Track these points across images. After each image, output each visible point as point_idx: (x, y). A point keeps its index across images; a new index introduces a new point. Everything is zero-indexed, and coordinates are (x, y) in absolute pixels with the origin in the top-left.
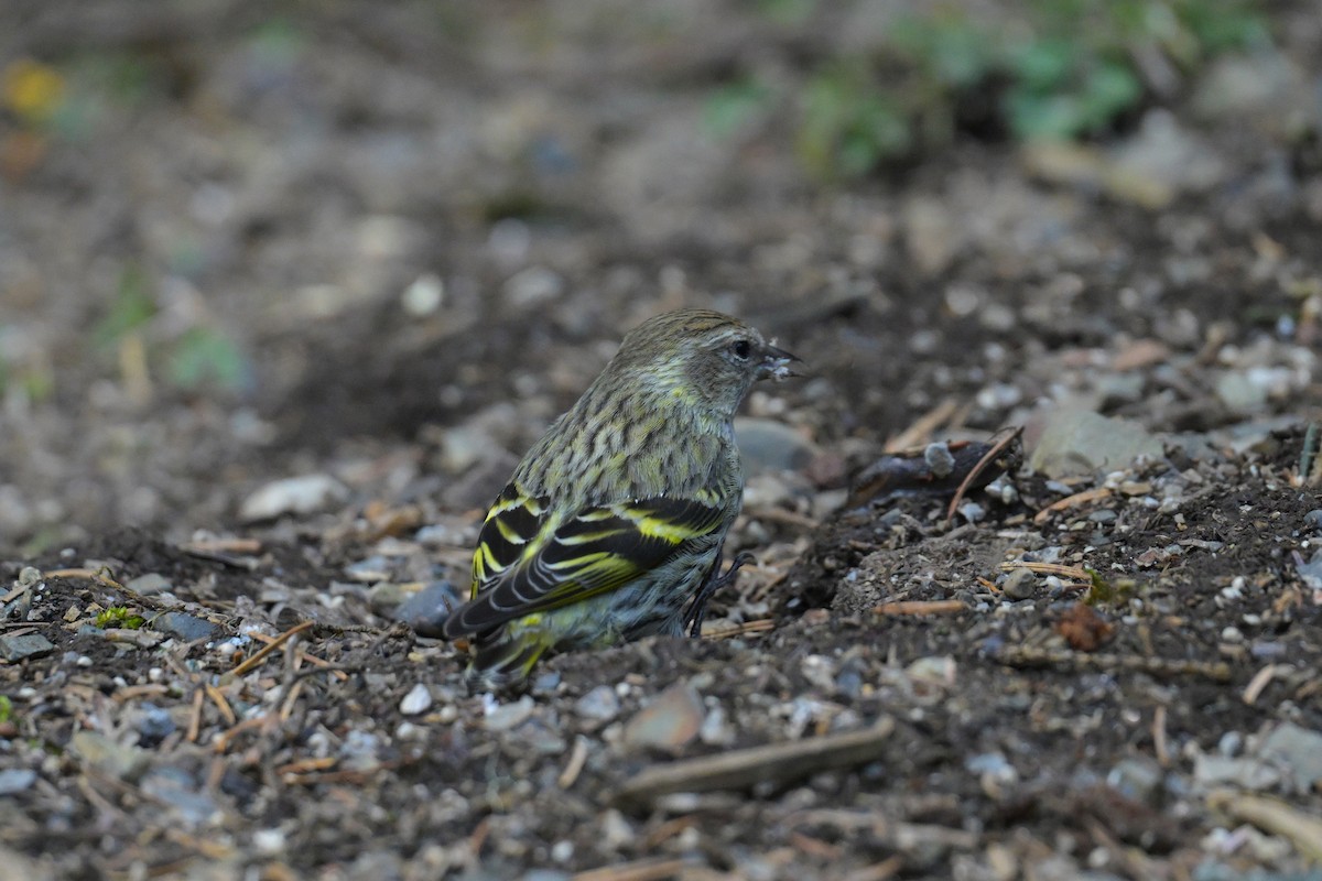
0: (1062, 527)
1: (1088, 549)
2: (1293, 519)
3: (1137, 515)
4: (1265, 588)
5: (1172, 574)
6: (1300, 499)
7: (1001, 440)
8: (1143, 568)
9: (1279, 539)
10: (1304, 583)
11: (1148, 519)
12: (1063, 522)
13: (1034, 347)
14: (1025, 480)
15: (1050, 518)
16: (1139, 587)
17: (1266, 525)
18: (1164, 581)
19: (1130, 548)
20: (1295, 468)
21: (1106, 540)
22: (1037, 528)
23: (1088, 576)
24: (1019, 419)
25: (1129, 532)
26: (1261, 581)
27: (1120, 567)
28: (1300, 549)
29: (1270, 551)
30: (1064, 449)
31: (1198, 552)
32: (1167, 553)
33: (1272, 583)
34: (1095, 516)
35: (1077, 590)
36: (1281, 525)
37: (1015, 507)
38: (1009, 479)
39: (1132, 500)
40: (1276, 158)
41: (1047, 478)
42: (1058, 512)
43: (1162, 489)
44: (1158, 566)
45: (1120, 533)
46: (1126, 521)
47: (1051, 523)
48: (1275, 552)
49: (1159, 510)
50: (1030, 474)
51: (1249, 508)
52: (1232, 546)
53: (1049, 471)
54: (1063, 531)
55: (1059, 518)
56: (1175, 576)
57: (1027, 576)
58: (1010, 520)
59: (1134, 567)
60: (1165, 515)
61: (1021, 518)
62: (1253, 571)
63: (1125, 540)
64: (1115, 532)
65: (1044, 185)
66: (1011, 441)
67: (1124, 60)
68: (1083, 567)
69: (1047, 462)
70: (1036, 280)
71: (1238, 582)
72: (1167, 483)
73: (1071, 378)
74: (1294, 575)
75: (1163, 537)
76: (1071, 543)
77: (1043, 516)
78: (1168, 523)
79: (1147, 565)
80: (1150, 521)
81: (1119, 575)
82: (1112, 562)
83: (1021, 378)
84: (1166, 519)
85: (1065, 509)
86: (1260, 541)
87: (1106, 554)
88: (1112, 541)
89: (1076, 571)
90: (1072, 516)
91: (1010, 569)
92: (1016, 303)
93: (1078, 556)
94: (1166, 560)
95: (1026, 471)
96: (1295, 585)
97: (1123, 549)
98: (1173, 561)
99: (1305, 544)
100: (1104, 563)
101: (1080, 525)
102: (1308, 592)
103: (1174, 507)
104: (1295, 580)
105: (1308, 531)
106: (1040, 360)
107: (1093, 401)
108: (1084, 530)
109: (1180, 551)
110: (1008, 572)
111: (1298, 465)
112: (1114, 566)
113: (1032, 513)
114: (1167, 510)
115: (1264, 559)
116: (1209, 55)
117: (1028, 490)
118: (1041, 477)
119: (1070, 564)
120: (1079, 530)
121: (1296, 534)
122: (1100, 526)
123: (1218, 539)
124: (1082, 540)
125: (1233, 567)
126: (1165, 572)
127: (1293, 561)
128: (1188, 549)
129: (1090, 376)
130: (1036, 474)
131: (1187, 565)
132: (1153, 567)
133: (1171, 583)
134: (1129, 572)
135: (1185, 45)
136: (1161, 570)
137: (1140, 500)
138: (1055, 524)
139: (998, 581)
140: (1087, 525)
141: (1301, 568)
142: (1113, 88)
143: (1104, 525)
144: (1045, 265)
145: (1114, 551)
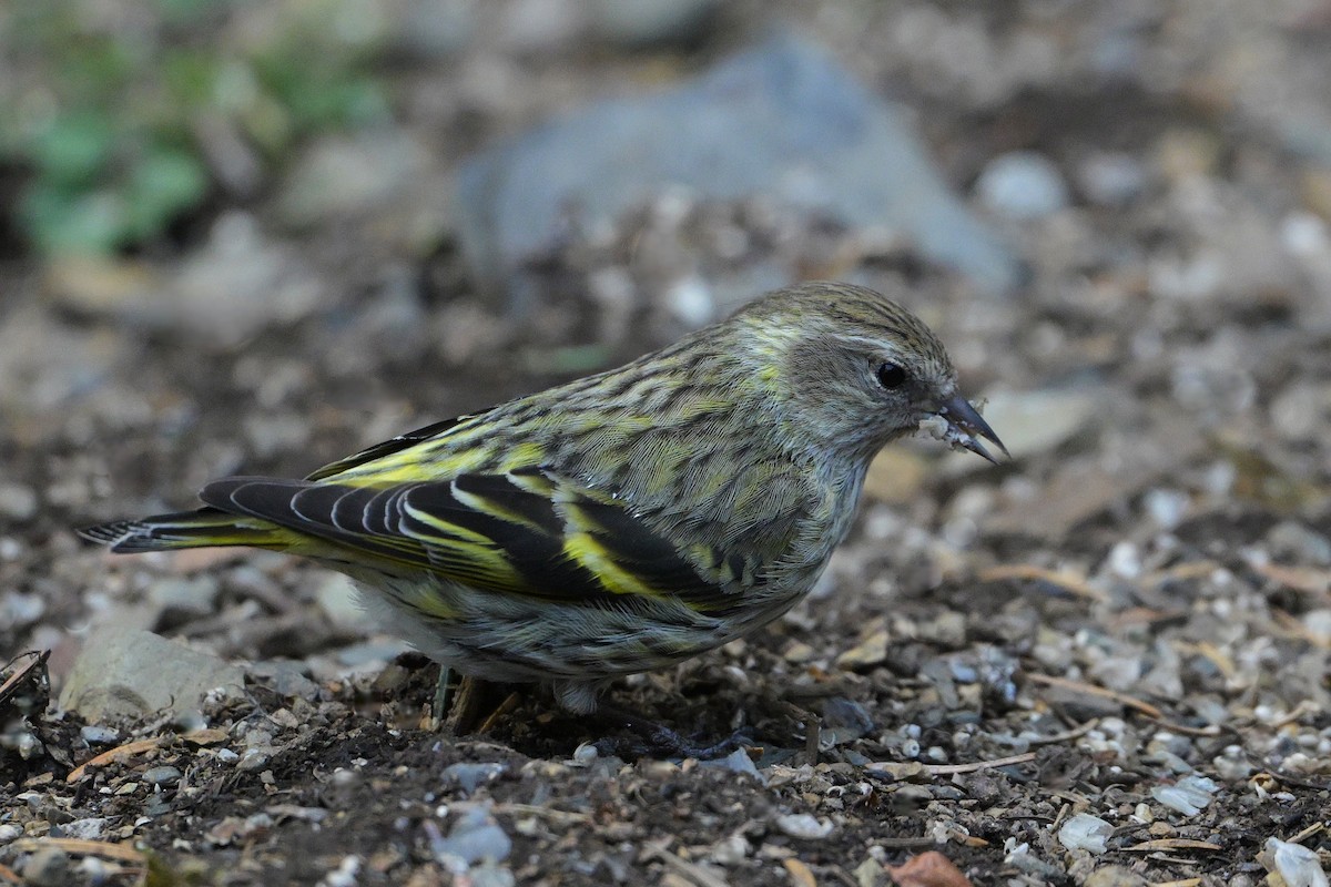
0: (104, 790)
1: (142, 820)
2: (425, 776)
3: (208, 773)
4: (388, 872)
5: (258, 853)
6: (435, 748)
7: (19, 670)
8: (217, 847)
9: (405, 805)
10: (440, 867)
11: (223, 778)
12: (105, 783)
13: (63, 541)
14: (54, 725)
15: (90, 776)
16: (212, 872)
17: (387, 784)
18: (248, 863)
19: (199, 819)
20: (427, 706)
21: (166, 808)
22: (70, 792)
23: (140, 858)
24: (44, 639)
25: (198, 796)
26: (381, 862)
27: (186, 844)
28: (435, 818)
29: (393, 821)
30: (108, 682)
31: (294, 824)
32: (250, 824)
33: (397, 866)
34: (150, 775)
35: (127, 876)
36: (408, 785)
37: (37, 763)
38: (30, 724)
39: (201, 752)
40: (398, 275)
41: (84, 722)
42: (100, 769)
43: (243, 736)
44: (238, 842)
45: (186, 798)
46: (193, 782)
47: (90, 784)
48: (401, 823)
49: (239, 765)
50: (59, 716)
51: (364, 762)
52: (341, 815)
53: (85, 712)
54: (106, 795)
55: (100, 777)
56: (264, 857)
57: (56, 858)
58: (32, 782)
59: (206, 845)
60: (246, 772)
61: (47, 778)
62: (370, 848)
63: (192, 807)
64: (178, 796)
65: (75, 318)
66: (31, 669)
67: (182, 141)
68: (135, 847)
69: (82, 700)
70: (65, 449)
71: (350, 864)
72: (250, 728)
73: (115, 584)
74: (426, 855)
75: (245, 802)
76: (117, 813)
77: (78, 775)
78: (251, 783)
79: (224, 841)
80: (227, 781)
81: (185, 856)
82: (173, 838)
83: (44, 584)
84: (248, 778)
85: (108, 766)
86: (379, 808)
87: (166, 827)
88: (175, 808)
89: (124, 851)
90: (117, 774)
91: (32, 848)
92: (38, 480)
93: (128, 830)
94: (251, 835)
95: (53, 712)
96: (429, 869)
97: (189, 820)
98: (259, 836)
99: (442, 811)
100: (163, 840)
101: (130, 788)
102: (445, 878)
103: (261, 760)
104: (428, 861)
105: (446, 794)
106: (71, 560)
107: (146, 615)
108: (134, 794)
109: (269, 822)
110: (30, 853)
111: (431, 702)
112: (177, 843)
113: (62, 771)
114: (249, 766)
115: (385, 833)
116: (302, 138)
117: (57, 739)
118: (74, 722)
119: (115, 840)
120: (128, 794)
121: (430, 797)
122: (157, 788)
123: (322, 805)
124: (132, 808)
125: (341, 842)
126: (248, 851)
127: (426, 837)
128: (279, 820)
129: (142, 581)
130: (67, 717)
131: (279, 841)
132: (231, 845)
133: (256, 866)
134: (199, 852)
135: (271, 122)
136: (241, 848)
137: (212, 752)
138: (95, 786)
139: (17, 865)
140: (138, 787)
141: (437, 843)
142: (171, 182)
143: (162, 787)
144: (79, 429)
145: (176, 823)
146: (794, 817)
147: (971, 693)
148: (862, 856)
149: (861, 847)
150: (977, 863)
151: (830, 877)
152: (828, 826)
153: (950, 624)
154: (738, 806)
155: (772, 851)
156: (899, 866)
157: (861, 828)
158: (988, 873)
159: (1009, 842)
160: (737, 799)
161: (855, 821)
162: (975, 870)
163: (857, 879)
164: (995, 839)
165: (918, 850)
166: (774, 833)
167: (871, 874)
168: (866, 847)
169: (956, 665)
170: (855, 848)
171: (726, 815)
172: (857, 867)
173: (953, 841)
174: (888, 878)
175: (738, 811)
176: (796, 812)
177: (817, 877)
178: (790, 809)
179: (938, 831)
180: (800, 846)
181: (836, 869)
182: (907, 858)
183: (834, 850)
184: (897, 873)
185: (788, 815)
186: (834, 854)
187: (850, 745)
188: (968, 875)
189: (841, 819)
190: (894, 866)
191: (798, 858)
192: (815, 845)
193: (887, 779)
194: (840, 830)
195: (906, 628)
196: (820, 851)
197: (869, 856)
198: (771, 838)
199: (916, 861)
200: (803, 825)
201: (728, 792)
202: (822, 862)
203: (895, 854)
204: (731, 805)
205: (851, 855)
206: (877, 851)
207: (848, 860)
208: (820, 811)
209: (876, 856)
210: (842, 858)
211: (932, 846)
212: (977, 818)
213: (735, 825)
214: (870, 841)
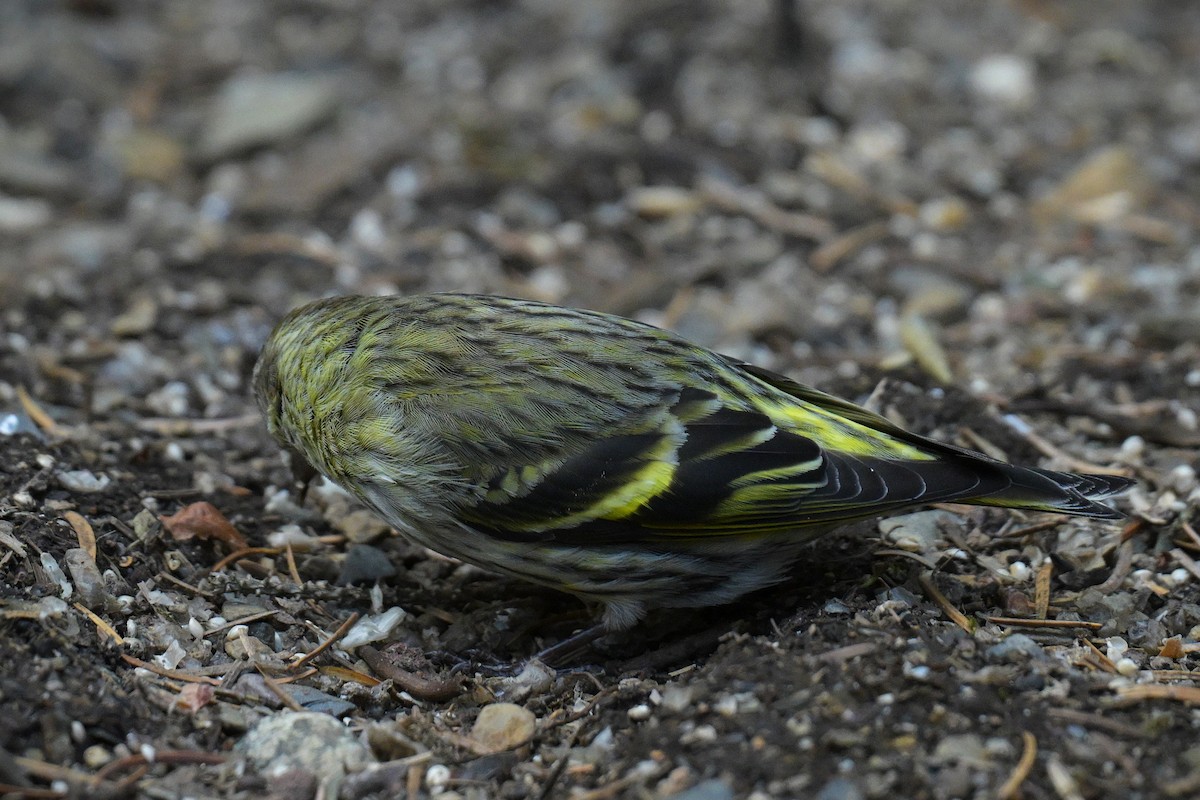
146: (74, 474)
147: (232, 355)
148: (137, 508)
149: (135, 499)
150: (243, 511)
151: (108, 527)
152: (104, 481)
153: (211, 292)
154: (22, 464)
155: (54, 504)
156: (170, 516)
157: (135, 481)
158: (251, 519)
159: (270, 491)
160: (21, 458)
161: (129, 475)
162: (239, 517)
163: (133, 528)
164: (256, 488)
165: (189, 500)
166: (56, 488)
167: (146, 523)
168: (140, 499)
169: (217, 330)
170: (130, 499)
171: (11, 473)
172: (132, 518)
173: (220, 492)
174: (161, 526)
175: (23, 468)
176: (76, 468)
177: (95, 528)
178: (69, 466)
179: (205, 483)
180: (81, 500)
181: (113, 520)
182: (178, 508)
183: (110, 502)
184: (169, 522)
185: (67, 472)
186: (111, 506)
187: (123, 406)
188: (233, 522)
189: (116, 473)
190: (165, 515)
191: (76, 510)
192: (93, 498)
193: (156, 435)
194: (116, 484)
195: (169, 296)
196: (97, 504)
197: (143, 507)
198: (52, 493)
199: (186, 509)
200: (82, 480)
201: (13, 452)
202: (100, 514)
203: (166, 505)
204: (15, 463)
205: (126, 507)
206: (149, 502)
207: (124, 511)
208: (96, 468)
209: (148, 506)
210: (118, 510)
211: (198, 497)
212: (239, 470)
213: (21, 481)
214: (144, 493)
